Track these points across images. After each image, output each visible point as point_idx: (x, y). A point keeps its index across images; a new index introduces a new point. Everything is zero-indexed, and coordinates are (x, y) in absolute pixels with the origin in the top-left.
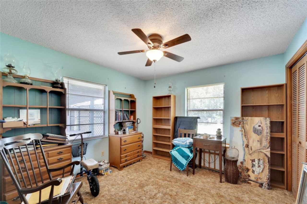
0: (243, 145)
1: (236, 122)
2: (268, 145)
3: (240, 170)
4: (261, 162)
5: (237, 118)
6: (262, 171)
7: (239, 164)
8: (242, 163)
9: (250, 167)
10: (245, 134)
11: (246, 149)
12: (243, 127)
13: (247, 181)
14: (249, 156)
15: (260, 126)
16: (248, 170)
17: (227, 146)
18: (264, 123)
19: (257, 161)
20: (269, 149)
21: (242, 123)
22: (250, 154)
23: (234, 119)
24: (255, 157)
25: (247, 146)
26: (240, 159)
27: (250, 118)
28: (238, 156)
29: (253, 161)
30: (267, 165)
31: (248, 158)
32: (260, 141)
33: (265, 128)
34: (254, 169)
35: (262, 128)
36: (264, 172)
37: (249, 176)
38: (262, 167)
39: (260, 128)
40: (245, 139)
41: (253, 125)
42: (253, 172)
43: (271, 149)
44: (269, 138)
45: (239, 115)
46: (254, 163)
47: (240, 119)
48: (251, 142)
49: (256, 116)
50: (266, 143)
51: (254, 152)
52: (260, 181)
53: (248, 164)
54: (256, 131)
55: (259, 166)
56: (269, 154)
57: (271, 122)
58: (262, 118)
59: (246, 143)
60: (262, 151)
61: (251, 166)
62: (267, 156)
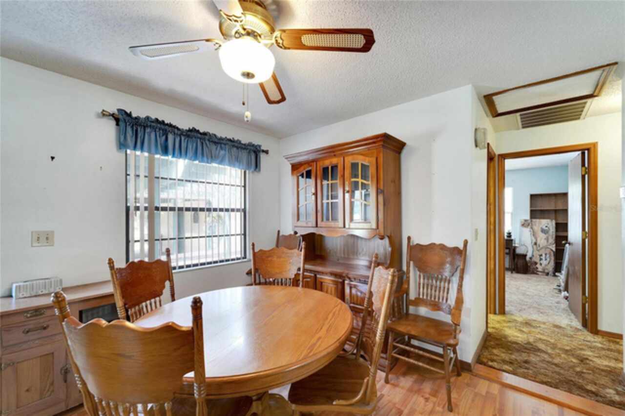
0: (532, 242)
1: (525, 224)
2: (554, 242)
3: (529, 264)
4: (548, 256)
5: (526, 221)
6: (549, 263)
7: (528, 258)
8: (531, 258)
9: (537, 260)
10: (534, 234)
11: (535, 246)
12: (532, 228)
13: (534, 272)
14: (537, 252)
15: (546, 227)
16: (536, 263)
17: (516, 245)
18: (550, 224)
19: (544, 255)
20: (554, 245)
21: (531, 224)
22: (538, 251)
23: (523, 221)
24: (543, 252)
25: (536, 244)
26: (529, 255)
27: (538, 220)
28: (527, 252)
29: (541, 255)
30: (553, 258)
31: (537, 254)
32: (547, 239)
33: (551, 228)
34: (541, 262)
35: (549, 228)
36: (550, 263)
37: (537, 268)
38: (548, 259)
39: (547, 228)
40: (533, 238)
41: (541, 226)
42: (541, 264)
43: (556, 246)
44: (554, 236)
45: (528, 217)
46: (542, 257)
47: (529, 221)
48: (539, 239)
49: (544, 218)
50: (552, 240)
51: (542, 248)
52: (546, 271)
53: (536, 259)
54: (543, 231)
55: (546, 259)
56: (554, 249)
57: (557, 224)
58: (548, 221)
59: (534, 241)
60: (548, 247)
61: (539, 259)
62: (552, 250)
